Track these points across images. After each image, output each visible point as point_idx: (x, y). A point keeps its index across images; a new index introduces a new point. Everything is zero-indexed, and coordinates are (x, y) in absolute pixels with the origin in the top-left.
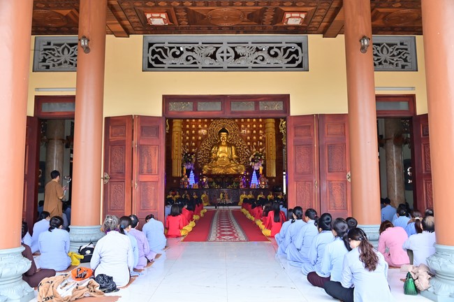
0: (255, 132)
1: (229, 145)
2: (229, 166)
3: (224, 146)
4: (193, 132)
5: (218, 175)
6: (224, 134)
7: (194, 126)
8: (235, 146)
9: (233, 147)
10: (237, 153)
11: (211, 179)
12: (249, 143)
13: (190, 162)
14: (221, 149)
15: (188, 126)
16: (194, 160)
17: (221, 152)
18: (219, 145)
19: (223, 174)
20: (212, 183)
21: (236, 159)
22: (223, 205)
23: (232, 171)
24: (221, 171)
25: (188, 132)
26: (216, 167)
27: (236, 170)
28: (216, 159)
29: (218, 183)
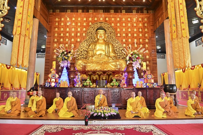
0: (130, 35)
1: (107, 43)
2: (107, 63)
3: (101, 43)
4: (73, 34)
5: (94, 72)
6: (101, 32)
7: (73, 30)
8: (112, 45)
9: (110, 46)
10: (114, 51)
11: (85, 76)
12: (124, 45)
13: (67, 60)
14: (98, 47)
15: (68, 30)
16: (71, 58)
17: (99, 50)
18: (96, 42)
19: (100, 71)
20: (86, 80)
21: (114, 56)
22: (99, 118)
23: (111, 67)
24: (97, 68)
25: (67, 35)
26: (92, 62)
27: (116, 66)
28: (92, 56)
29: (94, 81)
